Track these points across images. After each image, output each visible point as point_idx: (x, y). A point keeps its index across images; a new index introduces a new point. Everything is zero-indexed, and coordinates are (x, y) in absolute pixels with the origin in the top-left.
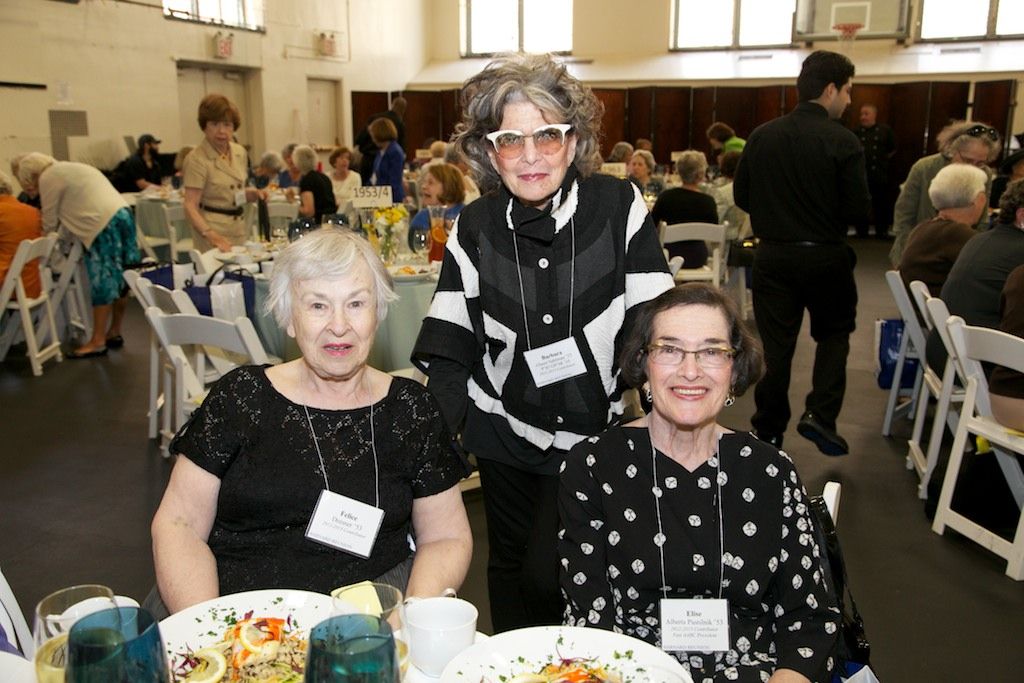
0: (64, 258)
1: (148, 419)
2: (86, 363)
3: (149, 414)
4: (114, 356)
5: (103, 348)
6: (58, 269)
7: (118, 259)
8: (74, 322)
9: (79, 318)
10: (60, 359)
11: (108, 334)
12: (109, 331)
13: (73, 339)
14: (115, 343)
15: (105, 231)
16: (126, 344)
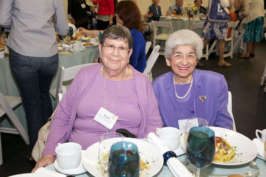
0: (243, 29)
1: (261, 79)
2: (242, 60)
3: (262, 78)
4: (251, 59)
5: (248, 57)
6: (241, 32)
7: (253, 31)
8: (241, 48)
9: (243, 47)
10: (232, 57)
11: (250, 53)
12: (251, 51)
13: (240, 53)
14: (252, 55)
15: (253, 21)
16: (255, 56)
